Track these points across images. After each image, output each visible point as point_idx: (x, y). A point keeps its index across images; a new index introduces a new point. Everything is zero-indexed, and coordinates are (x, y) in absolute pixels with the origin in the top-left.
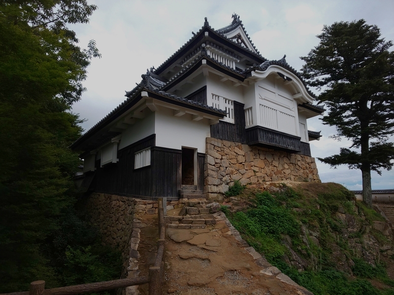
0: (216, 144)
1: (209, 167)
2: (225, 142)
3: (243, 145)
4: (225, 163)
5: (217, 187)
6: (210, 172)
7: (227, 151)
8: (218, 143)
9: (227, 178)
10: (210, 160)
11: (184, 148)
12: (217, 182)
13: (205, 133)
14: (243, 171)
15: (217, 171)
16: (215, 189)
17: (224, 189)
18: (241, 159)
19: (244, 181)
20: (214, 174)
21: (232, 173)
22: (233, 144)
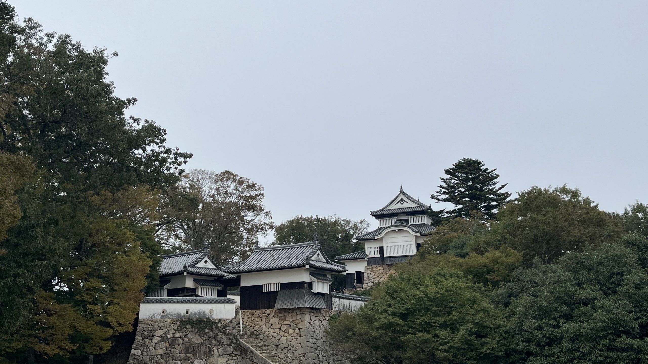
0: (369, 268)
1: (364, 277)
2: (373, 266)
3: (383, 265)
4: (373, 274)
5: (367, 284)
6: (364, 279)
7: (374, 269)
8: (370, 267)
9: (372, 280)
10: (365, 274)
11: (356, 272)
12: (367, 282)
13: (365, 264)
14: (381, 276)
15: (368, 278)
16: (366, 285)
17: (371, 284)
18: (381, 271)
19: (381, 281)
20: (367, 279)
21: (375, 278)
22: (378, 266)
